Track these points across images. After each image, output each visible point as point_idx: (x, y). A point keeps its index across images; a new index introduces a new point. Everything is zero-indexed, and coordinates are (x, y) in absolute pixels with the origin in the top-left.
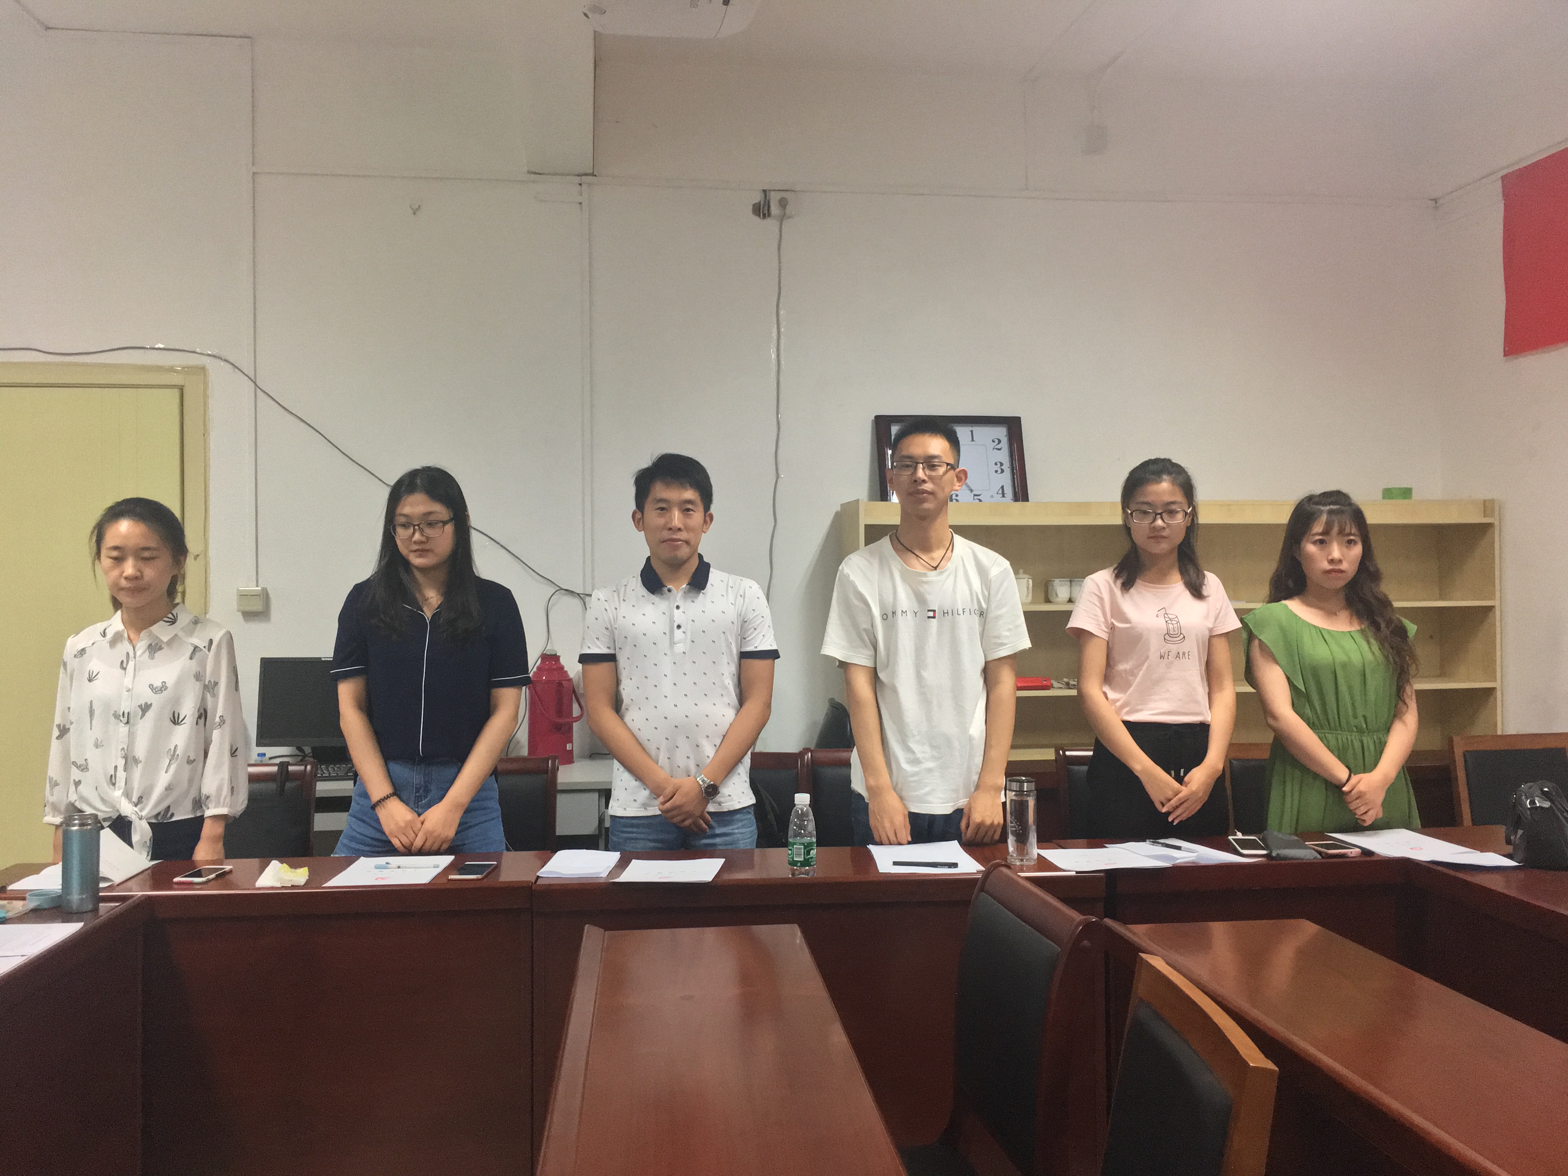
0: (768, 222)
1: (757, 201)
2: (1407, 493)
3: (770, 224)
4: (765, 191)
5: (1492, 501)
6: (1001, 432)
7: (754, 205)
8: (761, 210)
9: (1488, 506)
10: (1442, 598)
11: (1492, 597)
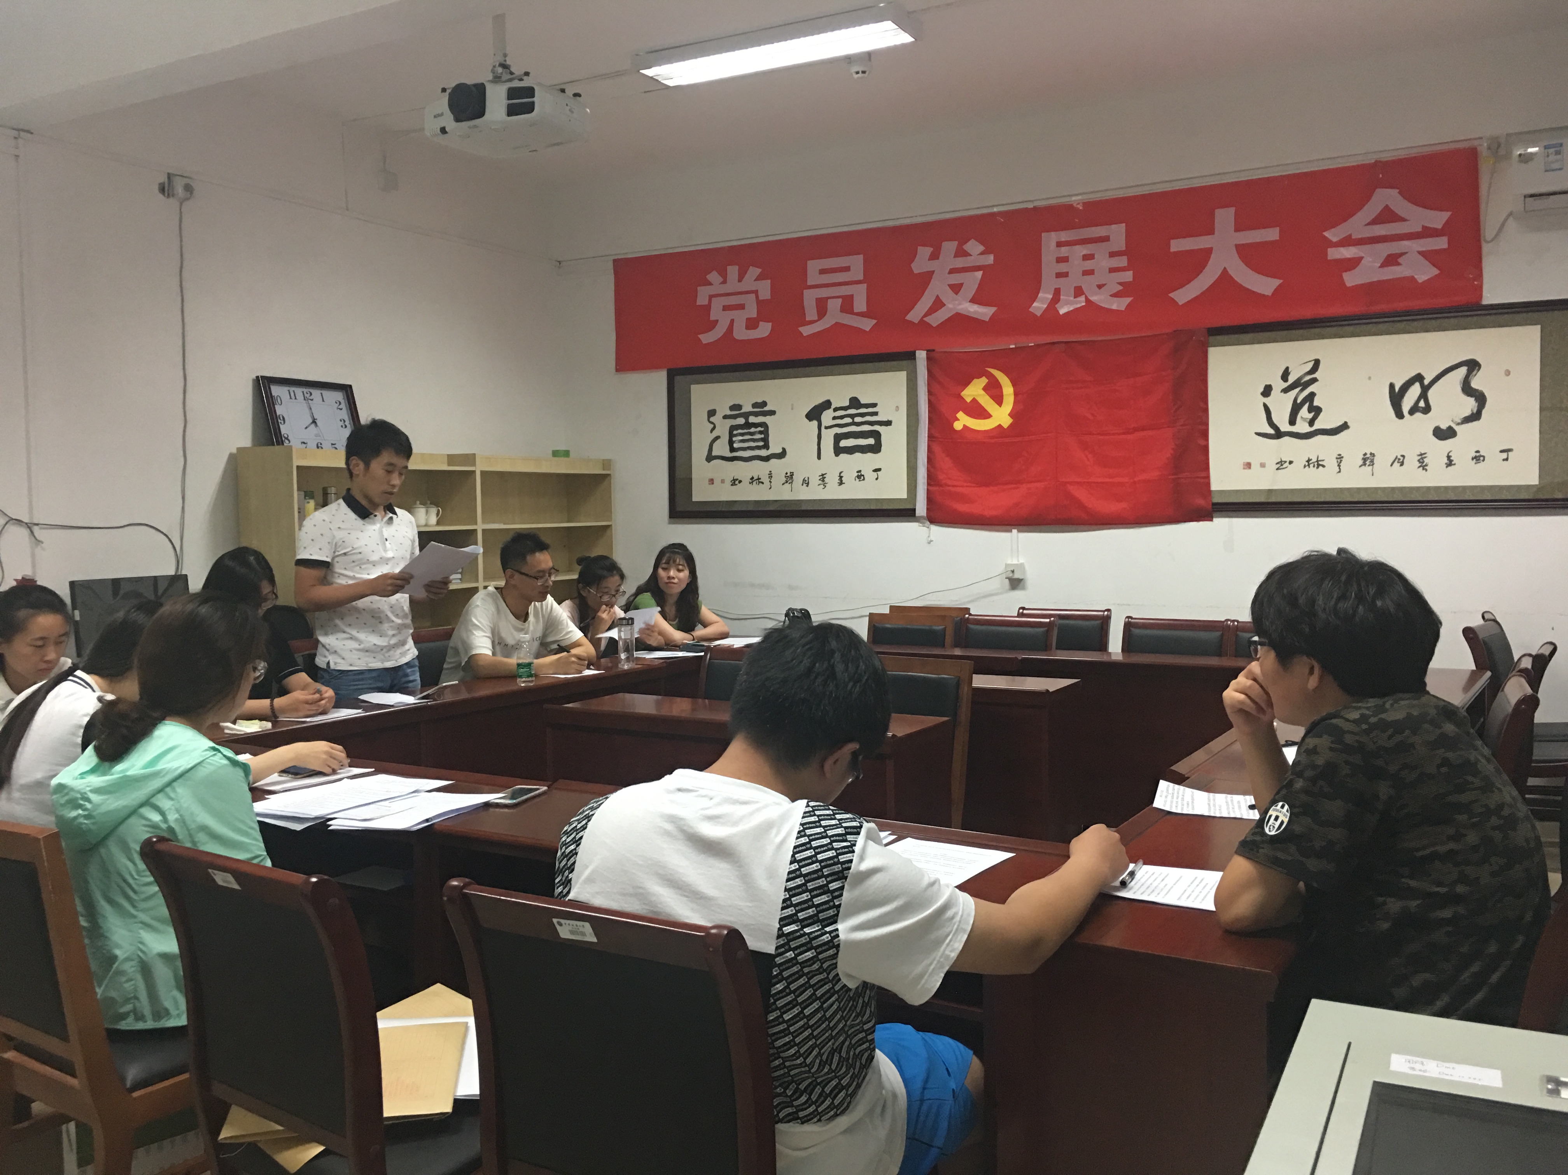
0: (171, 200)
1: (162, 181)
2: (566, 454)
3: (173, 202)
4: (169, 174)
5: (609, 461)
6: (339, 396)
7: (160, 184)
8: (165, 189)
9: (607, 464)
10: (568, 522)
11: (610, 520)
